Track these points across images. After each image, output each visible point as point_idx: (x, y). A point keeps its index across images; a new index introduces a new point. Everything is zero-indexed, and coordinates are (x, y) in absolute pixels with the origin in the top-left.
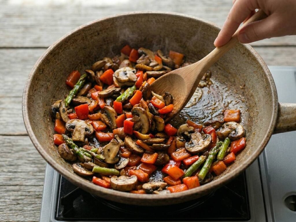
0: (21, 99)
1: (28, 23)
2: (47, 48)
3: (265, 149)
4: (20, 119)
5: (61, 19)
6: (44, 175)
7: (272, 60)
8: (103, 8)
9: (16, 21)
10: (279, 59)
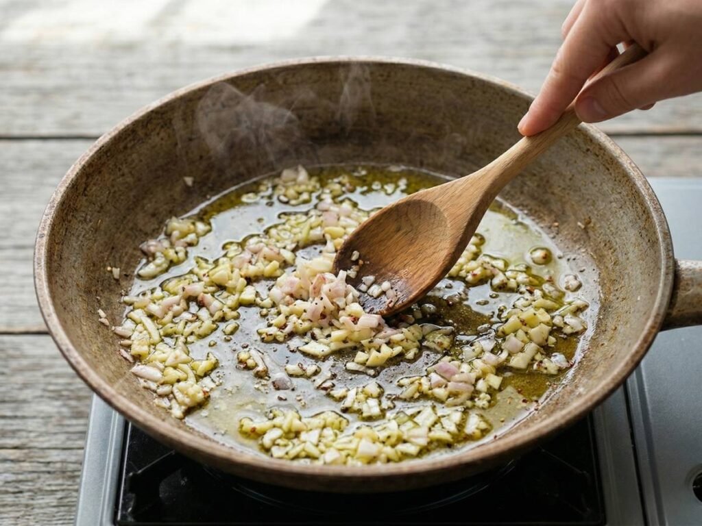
0: (30, 252)
1: (49, 82)
2: (96, 138)
3: (643, 363)
4: (29, 298)
5: (130, 75)
6: (87, 425)
7: (658, 165)
8: (235, 49)
9: (19, 79)
10: (675, 162)
